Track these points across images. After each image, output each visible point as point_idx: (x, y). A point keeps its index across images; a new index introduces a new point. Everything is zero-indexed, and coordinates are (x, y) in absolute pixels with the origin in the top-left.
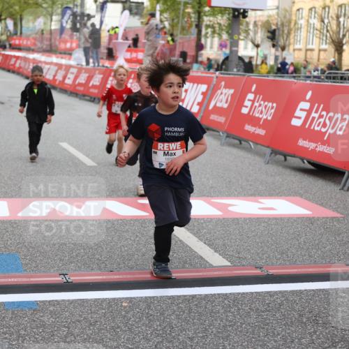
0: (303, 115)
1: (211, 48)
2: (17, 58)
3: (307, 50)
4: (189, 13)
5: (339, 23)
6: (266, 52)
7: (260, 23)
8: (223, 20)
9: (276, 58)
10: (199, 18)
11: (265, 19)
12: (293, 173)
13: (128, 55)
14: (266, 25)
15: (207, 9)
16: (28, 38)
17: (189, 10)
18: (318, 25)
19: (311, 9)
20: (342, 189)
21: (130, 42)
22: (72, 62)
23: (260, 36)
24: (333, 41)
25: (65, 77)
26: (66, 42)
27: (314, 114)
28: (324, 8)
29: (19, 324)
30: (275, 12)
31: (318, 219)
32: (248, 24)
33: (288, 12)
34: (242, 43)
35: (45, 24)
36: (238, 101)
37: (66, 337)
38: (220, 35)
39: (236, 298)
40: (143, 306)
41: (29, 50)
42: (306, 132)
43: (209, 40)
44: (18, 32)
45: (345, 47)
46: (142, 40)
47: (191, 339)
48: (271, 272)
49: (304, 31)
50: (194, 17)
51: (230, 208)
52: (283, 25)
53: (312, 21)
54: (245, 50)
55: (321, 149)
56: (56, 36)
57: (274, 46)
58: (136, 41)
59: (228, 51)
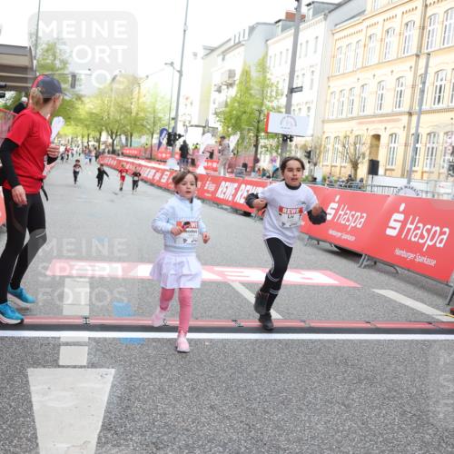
0: (333, 212)
1: (264, 161)
2: (127, 162)
3: (332, 166)
7: (299, 146)
8: (273, 142)
9: (311, 171)
10: (257, 140)
11: (303, 143)
13: (206, 164)
14: (304, 147)
15: (263, 134)
16: (135, 149)
17: (252, 134)
18: (341, 149)
19: (336, 137)
20: (360, 267)
21: (208, 155)
22: (167, 167)
24: (351, 161)
25: (161, 177)
26: (162, 153)
27: (340, 212)
28: (345, 137)
29: (132, 355)
30: (309, 139)
31: (344, 287)
32: (291, 146)
33: (319, 139)
35: (147, 139)
37: (165, 366)
38: (271, 153)
39: (287, 343)
40: (220, 345)
41: (135, 157)
43: (263, 156)
44: (128, 144)
45: (359, 166)
47: (256, 372)
48: (312, 325)
49: (330, 152)
50: (253, 141)
52: (316, 148)
53: (336, 146)
55: (345, 237)
56: (155, 149)
57: (309, 162)
58: (212, 154)
59: (278, 164)
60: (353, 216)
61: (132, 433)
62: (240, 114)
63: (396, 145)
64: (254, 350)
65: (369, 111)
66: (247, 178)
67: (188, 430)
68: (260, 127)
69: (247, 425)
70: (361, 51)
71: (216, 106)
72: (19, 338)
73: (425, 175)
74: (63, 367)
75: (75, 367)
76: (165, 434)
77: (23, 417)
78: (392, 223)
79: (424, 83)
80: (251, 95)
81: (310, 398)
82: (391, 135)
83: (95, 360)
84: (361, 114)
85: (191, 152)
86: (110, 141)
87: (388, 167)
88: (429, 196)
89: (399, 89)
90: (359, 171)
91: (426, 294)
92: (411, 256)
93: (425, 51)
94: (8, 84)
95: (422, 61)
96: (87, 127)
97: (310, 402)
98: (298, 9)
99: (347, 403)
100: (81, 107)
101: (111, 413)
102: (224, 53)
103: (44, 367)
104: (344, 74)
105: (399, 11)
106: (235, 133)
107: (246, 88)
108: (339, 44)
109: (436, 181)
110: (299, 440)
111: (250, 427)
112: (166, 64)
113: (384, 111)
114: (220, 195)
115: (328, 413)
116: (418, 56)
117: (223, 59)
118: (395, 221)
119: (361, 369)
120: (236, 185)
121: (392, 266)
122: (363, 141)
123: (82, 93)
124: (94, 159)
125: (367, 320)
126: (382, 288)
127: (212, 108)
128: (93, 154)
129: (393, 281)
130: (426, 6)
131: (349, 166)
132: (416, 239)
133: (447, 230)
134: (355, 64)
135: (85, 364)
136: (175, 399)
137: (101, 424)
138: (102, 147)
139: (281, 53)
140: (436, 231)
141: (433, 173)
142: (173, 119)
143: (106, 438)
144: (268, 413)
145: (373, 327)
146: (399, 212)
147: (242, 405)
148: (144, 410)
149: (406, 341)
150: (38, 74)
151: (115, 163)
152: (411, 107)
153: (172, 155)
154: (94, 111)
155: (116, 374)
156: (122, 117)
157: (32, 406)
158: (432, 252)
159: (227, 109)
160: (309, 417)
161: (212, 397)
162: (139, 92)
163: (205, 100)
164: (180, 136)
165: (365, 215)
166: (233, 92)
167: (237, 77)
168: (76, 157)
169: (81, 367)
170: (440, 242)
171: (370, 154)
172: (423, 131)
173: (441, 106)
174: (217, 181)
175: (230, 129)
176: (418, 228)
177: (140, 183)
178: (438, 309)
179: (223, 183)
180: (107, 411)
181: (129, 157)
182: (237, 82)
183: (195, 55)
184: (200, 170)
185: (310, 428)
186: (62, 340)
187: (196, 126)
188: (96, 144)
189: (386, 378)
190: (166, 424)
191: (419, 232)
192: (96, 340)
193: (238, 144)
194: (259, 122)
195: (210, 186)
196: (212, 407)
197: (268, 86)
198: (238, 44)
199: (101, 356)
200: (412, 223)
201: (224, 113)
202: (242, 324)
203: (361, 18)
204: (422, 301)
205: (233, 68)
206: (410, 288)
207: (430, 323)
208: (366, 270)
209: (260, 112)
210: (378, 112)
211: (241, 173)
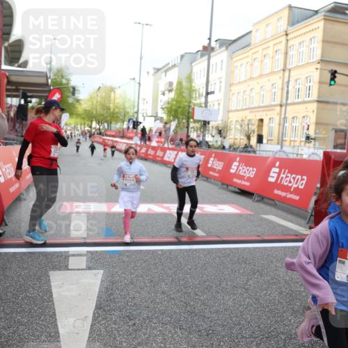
0: (235, 168)
2: (109, 140)
3: (235, 139)
4: (184, 123)
5: (248, 128)
6: (217, 139)
7: (214, 127)
8: (198, 125)
9: (222, 142)
10: (188, 124)
11: (216, 125)
12: (232, 193)
13: (157, 139)
14: (217, 128)
15: (191, 120)
16: (113, 131)
17: (184, 121)
18: (239, 128)
19: (236, 121)
20: (253, 201)
21: (158, 134)
22: (133, 142)
23: (214, 132)
26: (130, 133)
27: (240, 168)
28: (242, 120)
29: (113, 261)
30: (220, 122)
31: (244, 215)
32: (209, 127)
33: (226, 122)
34: (207, 135)
35: (121, 126)
36: (207, 161)
38: (197, 131)
39: (209, 251)
40: (168, 253)
41: (114, 136)
42: (236, 175)
43: (192, 134)
44: (109, 128)
45: (252, 138)
46: (163, 133)
47: (190, 270)
48: (225, 239)
50: (186, 125)
51: (205, 209)
52: (224, 128)
53: (237, 126)
54: (208, 138)
55: (243, 183)
56: (126, 131)
57: (221, 136)
58: (160, 134)
59: (201, 139)
60: (248, 170)
62: (177, 108)
63: (273, 125)
64: (189, 256)
65: (255, 105)
67: (148, 307)
68: (189, 116)
70: (248, 68)
71: (162, 104)
72: (44, 252)
73: (292, 143)
74: (71, 270)
75: (78, 270)
76: (134, 311)
77: (47, 302)
78: (272, 174)
79: (288, 87)
80: (183, 96)
81: (224, 285)
82: (270, 119)
83: (91, 265)
84: (251, 106)
85: (147, 132)
86: (98, 127)
87: (269, 138)
88: (295, 156)
89: (274, 91)
90: (251, 141)
92: (283, 194)
93: (288, 67)
94: (34, 94)
95: (287, 74)
96: (84, 118)
97: (223, 288)
98: (209, 44)
99: (246, 287)
100: (79, 107)
102: (166, 71)
103: (60, 270)
104: (239, 82)
105: (271, 44)
106: (174, 120)
107: (180, 93)
108: (236, 64)
109: (299, 146)
110: (217, 312)
111: (187, 304)
112: (130, 79)
113: (264, 104)
114: (166, 158)
116: (284, 70)
117: (166, 75)
118: (274, 172)
119: (255, 265)
120: (176, 152)
121: (274, 200)
122: (253, 122)
123: (80, 98)
124: (88, 138)
125: (258, 235)
126: (267, 214)
127: (160, 105)
128: (88, 135)
129: (273, 209)
130: (287, 40)
131: (245, 138)
132: (287, 184)
133: (305, 177)
134: (246, 76)
135: (84, 267)
137: (95, 305)
138: (93, 131)
139: (201, 71)
141: (296, 141)
142: (136, 112)
143: (98, 313)
144: (197, 295)
145: (262, 239)
146: (275, 167)
150: (52, 88)
151: (101, 140)
152: (281, 102)
153: (136, 134)
154: (87, 109)
155: (104, 273)
156: (105, 112)
157: (52, 295)
158: (297, 191)
159: (169, 106)
162: (115, 97)
163: (155, 101)
164: (140, 123)
165: (255, 169)
166: (172, 95)
167: (174, 86)
168: (77, 137)
169: (82, 270)
170: (301, 185)
171: (258, 130)
172: (289, 116)
173: (299, 100)
174: (164, 150)
175: (171, 118)
177: (116, 153)
178: (301, 225)
179: (168, 151)
180: (98, 297)
181: (110, 136)
182: (174, 89)
183: (148, 73)
184: (154, 144)
185: (224, 304)
186: (70, 253)
187: (150, 116)
188: (89, 129)
191: (288, 179)
192: (90, 252)
193: (176, 127)
194: (189, 113)
195: (160, 153)
196: (163, 293)
198: (174, 66)
199: (94, 262)
200: (284, 174)
201: (167, 108)
203: (249, 48)
204: (292, 222)
205: (171, 80)
206: (284, 214)
207: (297, 235)
208: (257, 203)
209: (189, 107)
210: (261, 105)
211: (179, 145)
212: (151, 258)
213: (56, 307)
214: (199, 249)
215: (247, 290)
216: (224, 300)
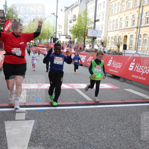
0: (110, 63)
1: (87, 46)
2: (39, 49)
3: (111, 47)
6: (101, 48)
7: (99, 41)
8: (90, 40)
9: (103, 49)
10: (85, 39)
11: (100, 40)
12: (108, 77)
13: (67, 48)
14: (101, 41)
15: (86, 37)
16: (43, 44)
17: (82, 37)
18: (114, 41)
19: (112, 37)
20: (120, 81)
23: (99, 44)
24: (117, 45)
26: (52, 45)
27: (113, 63)
28: (115, 37)
29: (40, 115)
30: (103, 38)
31: (114, 89)
32: (96, 41)
33: (106, 38)
34: (95, 46)
35: (47, 41)
37: (52, 118)
38: (89, 43)
39: (94, 109)
40: (71, 111)
41: (43, 47)
42: (111, 67)
43: (87, 45)
44: (40, 42)
48: (103, 102)
49: (110, 43)
50: (83, 39)
52: (105, 41)
53: (112, 40)
55: (115, 71)
56: (49, 44)
57: (103, 46)
59: (91, 47)
60: (117, 64)
61: (40, 142)
62: (78, 30)
63: (133, 39)
64: (83, 112)
65: (123, 27)
66: (81, 53)
69: (80, 137)
70: (120, 6)
71: (70, 28)
73: (143, 49)
74: (17, 120)
75: (21, 120)
76: (51, 142)
77: (3, 138)
78: (131, 66)
79: (142, 16)
80: (82, 23)
82: (131, 35)
83: (28, 117)
84: (120, 28)
86: (34, 42)
87: (130, 47)
88: (144, 56)
89: (133, 19)
90: (120, 48)
91: (142, 90)
92: (137, 77)
93: (142, 5)
95: (141, 9)
97: (102, 129)
99: (114, 128)
101: (32, 135)
102: (72, 9)
103: (10, 121)
104: (114, 15)
106: (76, 37)
107: (80, 21)
108: (112, 4)
109: (147, 51)
110: (97, 142)
112: (52, 14)
113: (128, 27)
115: (107, 132)
116: (140, 7)
117: (72, 11)
118: (132, 65)
119: (119, 116)
121: (131, 81)
122: (121, 38)
125: (122, 100)
126: (127, 89)
127: (69, 28)
129: (131, 86)
131: (117, 47)
132: (139, 71)
134: (118, 11)
135: (24, 119)
136: (55, 129)
137: (29, 139)
138: (31, 44)
139: (92, 8)
140: (146, 68)
141: (145, 48)
142: (55, 33)
143: (31, 144)
144: (87, 133)
145: (124, 102)
146: (133, 62)
147: (78, 131)
148: (44, 134)
149: (135, 106)
152: (138, 25)
155: (35, 122)
157: (6, 134)
158: (144, 75)
160: (101, 134)
161: (68, 129)
163: (66, 26)
165: (121, 64)
166: (76, 23)
167: (77, 17)
169: (23, 120)
170: (147, 72)
172: (142, 33)
176: (140, 67)
178: (146, 95)
180: (31, 135)
181: (41, 47)
182: (77, 19)
183: (62, 10)
184: (65, 50)
185: (101, 137)
187: (63, 35)
189: (128, 119)
190: (52, 138)
191: (140, 69)
192: (28, 110)
194: (85, 33)
196: (68, 132)
197: (88, 20)
198: (77, 6)
200: (137, 66)
201: (73, 30)
202: (79, 103)
204: (141, 92)
205: (75, 14)
206: (137, 88)
207: (143, 100)
208: (122, 83)
209: (85, 29)
210: (126, 27)
211: (79, 51)
212: (61, 113)
213: (8, 141)
214: (88, 108)
215: (114, 129)
216: (101, 135)
